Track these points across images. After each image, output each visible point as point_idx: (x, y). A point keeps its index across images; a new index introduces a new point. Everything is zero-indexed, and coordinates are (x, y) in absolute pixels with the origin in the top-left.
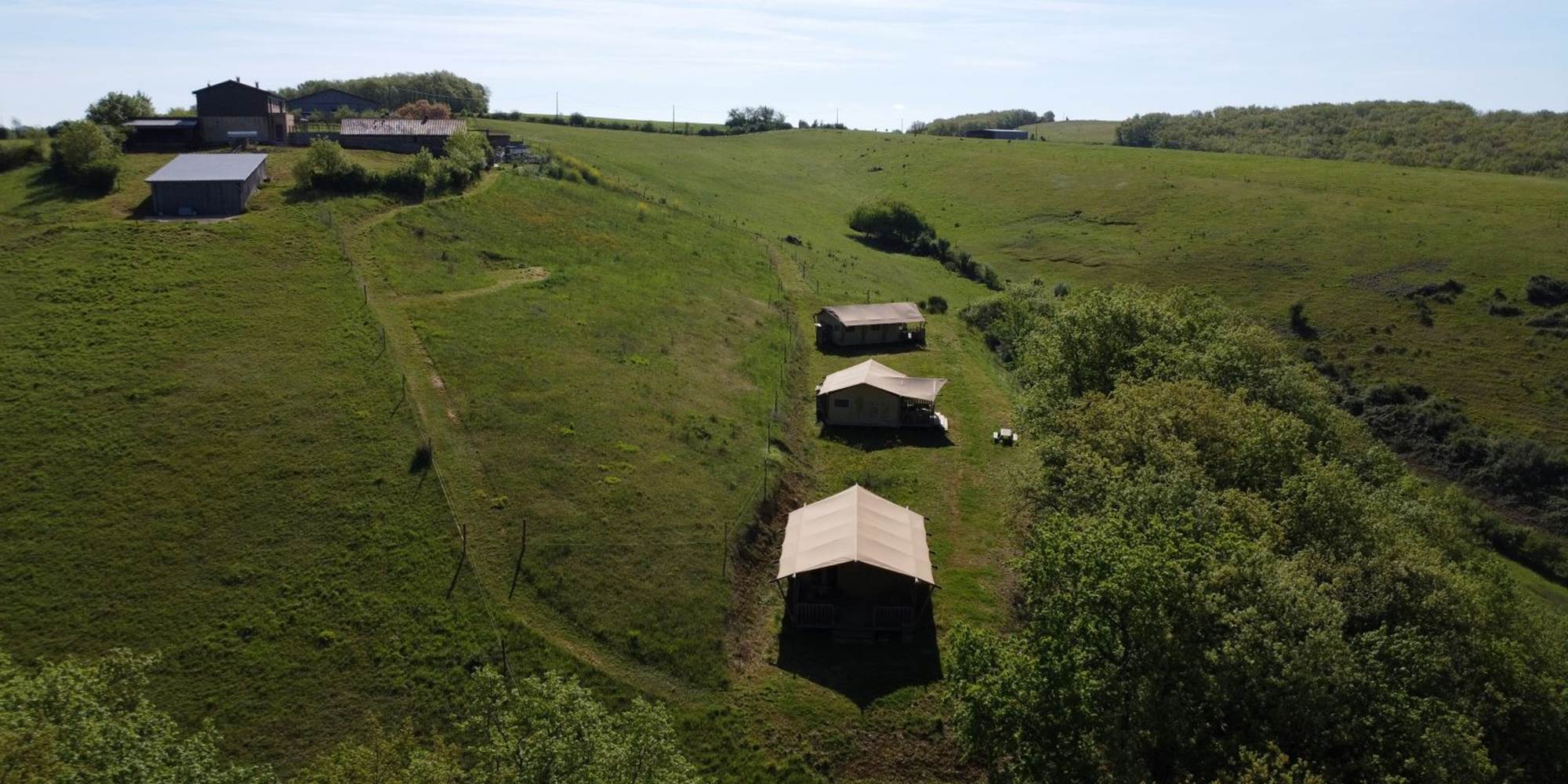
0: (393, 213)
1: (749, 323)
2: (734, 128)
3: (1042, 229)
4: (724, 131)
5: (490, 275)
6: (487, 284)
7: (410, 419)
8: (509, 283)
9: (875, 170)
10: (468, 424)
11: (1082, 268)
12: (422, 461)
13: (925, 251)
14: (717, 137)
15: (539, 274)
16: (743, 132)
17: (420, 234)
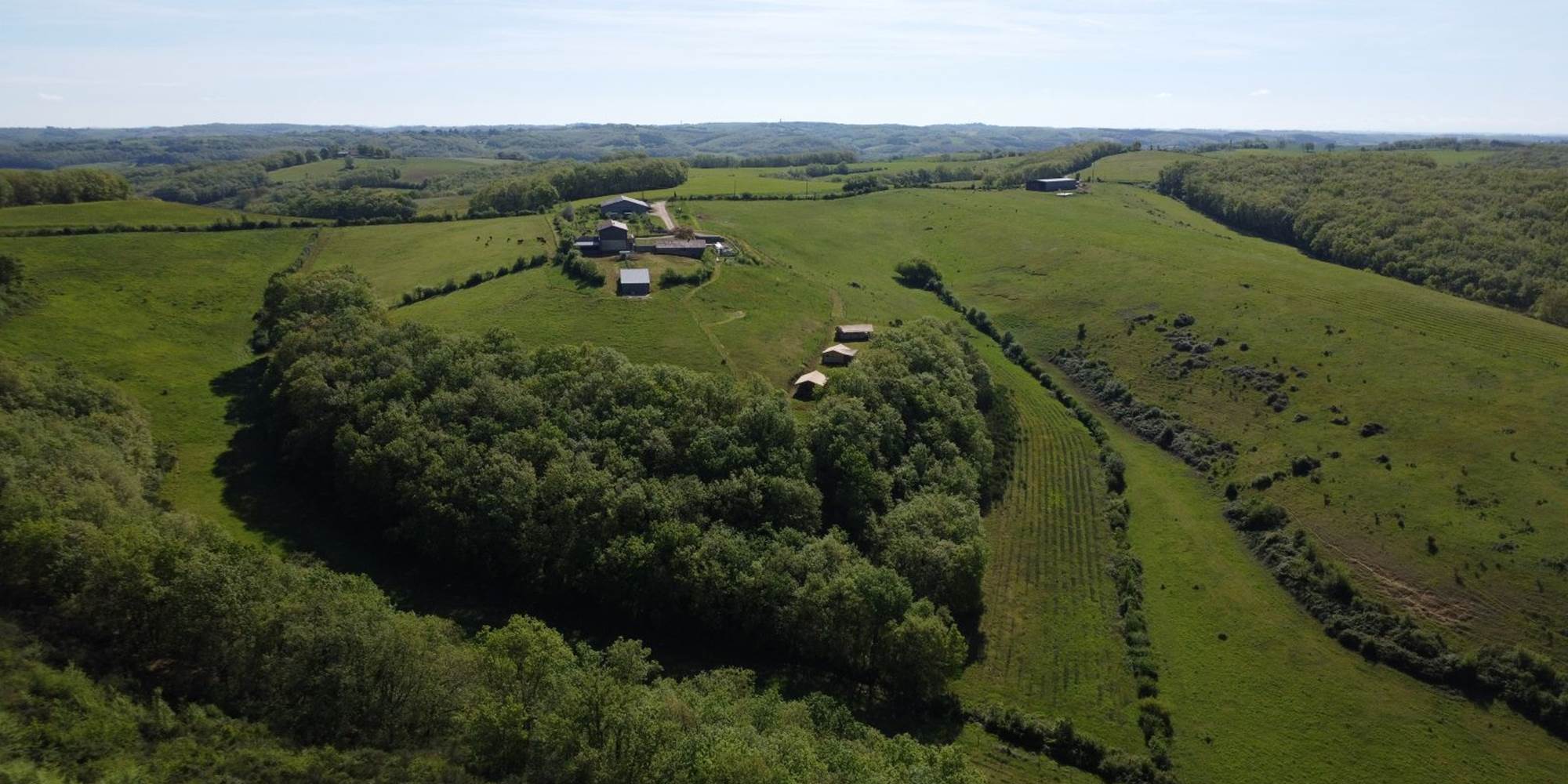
0: (693, 292)
1: (810, 331)
2: (848, 193)
3: (1000, 275)
4: (840, 194)
5: (727, 314)
6: (728, 318)
7: (719, 354)
8: (734, 318)
9: (928, 229)
10: (732, 356)
11: (1007, 300)
12: (724, 362)
13: (932, 288)
14: (835, 200)
15: (741, 314)
16: (853, 195)
17: (703, 300)
